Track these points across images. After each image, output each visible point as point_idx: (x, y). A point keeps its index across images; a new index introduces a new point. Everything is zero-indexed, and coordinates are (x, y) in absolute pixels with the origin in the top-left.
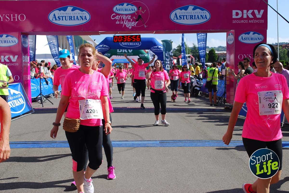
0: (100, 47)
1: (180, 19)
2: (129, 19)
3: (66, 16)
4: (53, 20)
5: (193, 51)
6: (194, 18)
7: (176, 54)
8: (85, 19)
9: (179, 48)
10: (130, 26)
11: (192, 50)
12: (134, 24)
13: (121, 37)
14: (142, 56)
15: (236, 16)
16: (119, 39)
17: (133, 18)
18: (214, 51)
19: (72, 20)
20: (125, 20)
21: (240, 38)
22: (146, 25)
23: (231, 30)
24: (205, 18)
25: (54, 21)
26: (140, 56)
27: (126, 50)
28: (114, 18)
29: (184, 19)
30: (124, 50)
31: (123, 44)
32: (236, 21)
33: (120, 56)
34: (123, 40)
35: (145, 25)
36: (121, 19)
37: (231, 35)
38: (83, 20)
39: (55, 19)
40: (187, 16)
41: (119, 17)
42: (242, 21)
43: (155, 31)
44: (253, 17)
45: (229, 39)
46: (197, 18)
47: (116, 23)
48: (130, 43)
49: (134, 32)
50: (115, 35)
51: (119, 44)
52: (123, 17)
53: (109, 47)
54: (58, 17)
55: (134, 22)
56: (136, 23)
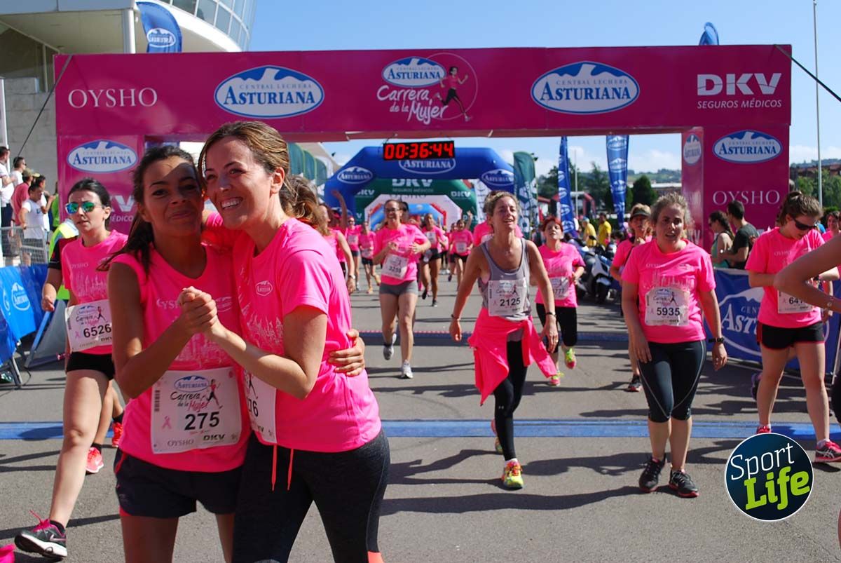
0: (349, 172)
1: (557, 99)
2: (425, 99)
3: (261, 93)
4: (227, 104)
5: (592, 183)
6: (594, 95)
7: (545, 190)
8: (310, 101)
9: (552, 175)
10: (426, 117)
11: (590, 180)
12: (438, 112)
13: (404, 147)
14: (457, 197)
15: (706, 89)
16: (397, 153)
17: (434, 97)
18: (647, 183)
19: (275, 102)
20: (414, 102)
21: (717, 149)
22: (468, 116)
23: (695, 128)
24: (624, 95)
25: (231, 107)
26: (452, 195)
27: (416, 180)
28: (384, 97)
29: (568, 98)
30: (411, 181)
32: (707, 103)
34: (409, 155)
35: (465, 114)
36: (404, 100)
37: (694, 140)
38: (303, 102)
39: (231, 99)
40: (576, 90)
41: (397, 94)
43: (492, 131)
45: (690, 151)
46: (603, 95)
47: (391, 111)
48: (428, 162)
49: (438, 132)
50: (387, 142)
51: (398, 165)
52: (408, 94)
53: (371, 173)
54: (238, 96)
55: (438, 108)
56: (443, 110)
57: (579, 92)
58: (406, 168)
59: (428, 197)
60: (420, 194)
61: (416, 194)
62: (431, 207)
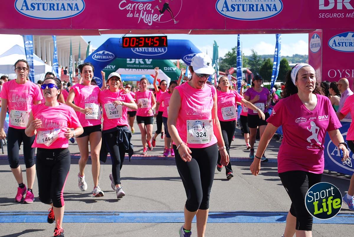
0: (100, 54)
1: (231, 11)
2: (149, 9)
3: (45, 4)
4: (23, 10)
5: (252, 62)
6: (255, 8)
7: (223, 66)
8: (76, 9)
9: (228, 57)
10: (150, 21)
11: (250, 61)
12: (157, 18)
13: (135, 39)
14: (168, 70)
15: (325, 6)
16: (131, 43)
17: (155, 8)
18: (286, 62)
19: (54, 10)
20: (142, 11)
21: (331, 43)
22: (176, 21)
23: (317, 30)
24: (273, 9)
25: (25, 12)
26: (165, 69)
27: (142, 59)
28: (123, 8)
29: (238, 10)
30: (139, 60)
31: (138, 50)
32: (325, 15)
33: (131, 69)
34: (138, 45)
35: (174, 19)
36: (136, 9)
37: (316, 38)
38: (72, 10)
39: (25, 7)
40: (243, 5)
41: (131, 6)
42: (335, 15)
43: (191, 30)
44: (353, 9)
45: (313, 44)
46: (261, 9)
47: (128, 17)
48: (149, 48)
49: (157, 30)
50: (125, 36)
51: (131, 50)
52: (139, 5)
53: (113, 54)
54: (30, 5)
55: (157, 16)
56: (160, 16)
57: (245, 6)
58: (136, 52)
59: (149, 70)
60: (144, 68)
61: (141, 68)
62: (151, 77)
